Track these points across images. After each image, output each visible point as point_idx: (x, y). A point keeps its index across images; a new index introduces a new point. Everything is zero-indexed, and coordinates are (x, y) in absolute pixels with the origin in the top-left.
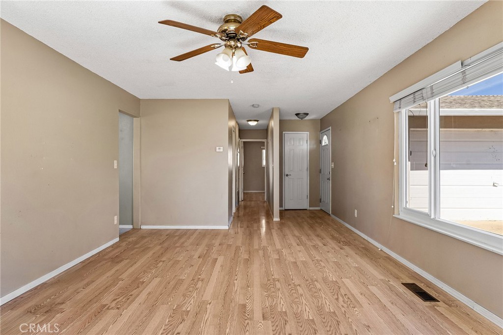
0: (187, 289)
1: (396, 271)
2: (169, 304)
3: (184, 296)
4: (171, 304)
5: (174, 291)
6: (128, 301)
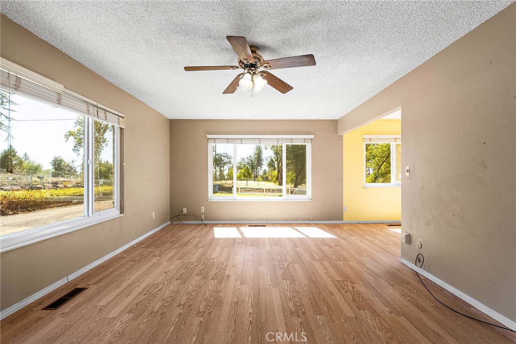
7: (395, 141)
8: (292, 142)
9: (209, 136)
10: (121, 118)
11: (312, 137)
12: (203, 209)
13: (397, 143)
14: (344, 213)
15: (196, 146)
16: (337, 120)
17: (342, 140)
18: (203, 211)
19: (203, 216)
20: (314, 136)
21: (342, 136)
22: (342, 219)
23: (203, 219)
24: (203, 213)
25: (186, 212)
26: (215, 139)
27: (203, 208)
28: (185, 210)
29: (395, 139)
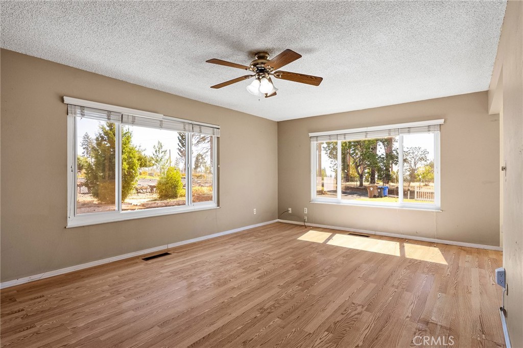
0: (285, 303)
1: (133, 262)
2: (309, 295)
3: (292, 297)
4: (308, 293)
5: (299, 304)
6: (345, 308)
9: (311, 135)
10: (215, 129)
11: (441, 121)
12: (306, 211)
15: (300, 146)
16: (487, 91)
18: (306, 213)
19: (306, 218)
20: (443, 120)
22: (497, 244)
23: (306, 220)
24: (306, 215)
25: (290, 212)
26: (317, 137)
27: (306, 209)
28: (290, 209)
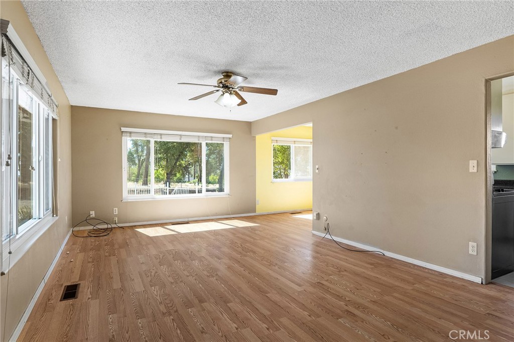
7: (295, 144)
8: (212, 140)
9: (123, 129)
11: (230, 136)
12: (116, 211)
13: (296, 145)
14: (257, 206)
16: (251, 122)
17: (255, 140)
18: (117, 213)
19: (116, 219)
20: (232, 135)
21: (255, 137)
22: (255, 211)
23: (117, 222)
24: (116, 216)
25: (94, 216)
26: (130, 133)
27: (117, 209)
28: (93, 213)
29: (295, 141)
